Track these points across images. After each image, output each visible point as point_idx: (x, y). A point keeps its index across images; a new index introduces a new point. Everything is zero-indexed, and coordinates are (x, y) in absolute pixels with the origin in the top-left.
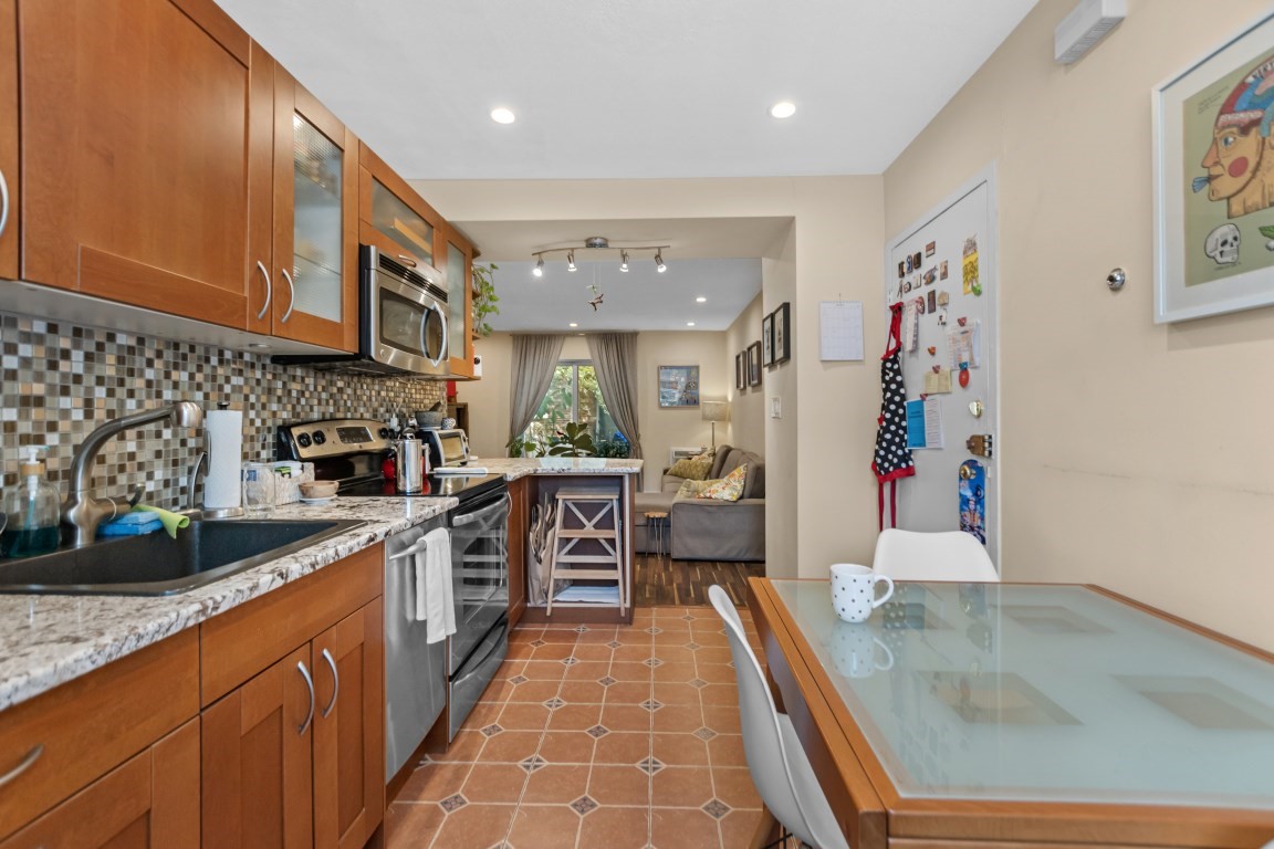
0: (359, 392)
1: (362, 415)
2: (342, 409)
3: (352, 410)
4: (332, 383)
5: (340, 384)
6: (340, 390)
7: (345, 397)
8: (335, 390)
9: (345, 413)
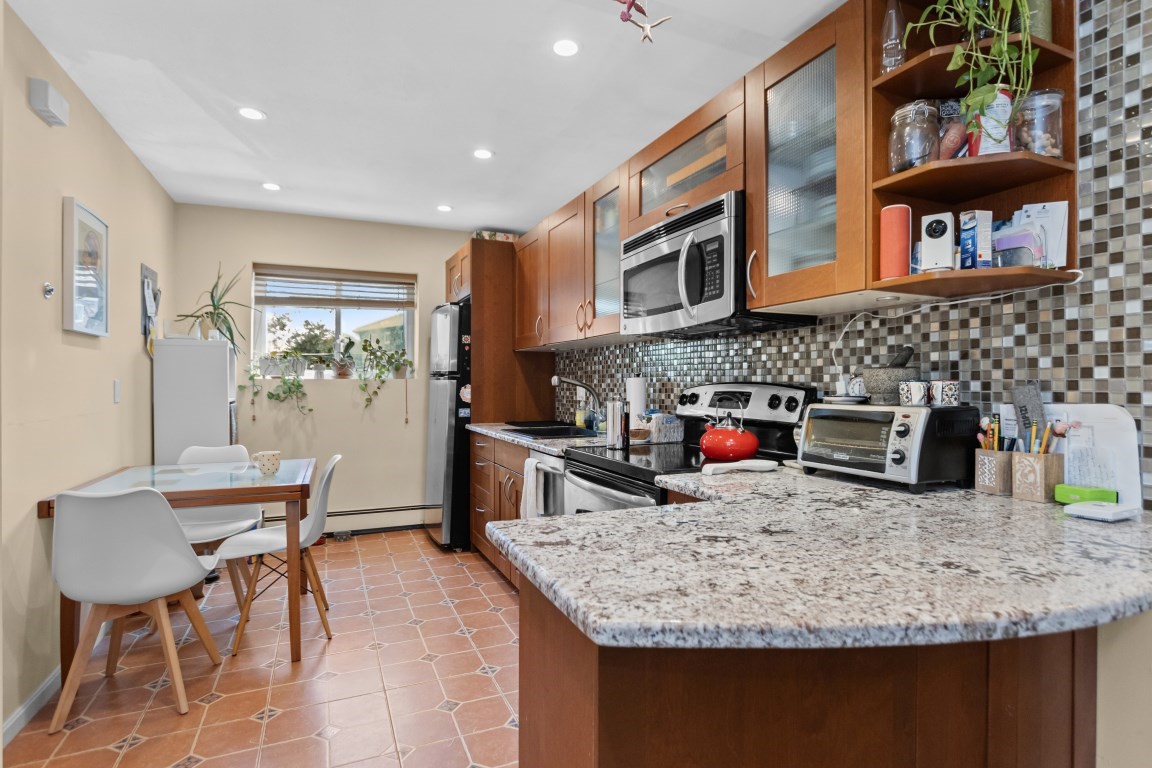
0: (785, 349)
1: (791, 377)
2: (759, 371)
3: (774, 372)
4: (746, 345)
5: (759, 344)
6: (758, 351)
7: (764, 357)
8: (750, 352)
9: (764, 375)
